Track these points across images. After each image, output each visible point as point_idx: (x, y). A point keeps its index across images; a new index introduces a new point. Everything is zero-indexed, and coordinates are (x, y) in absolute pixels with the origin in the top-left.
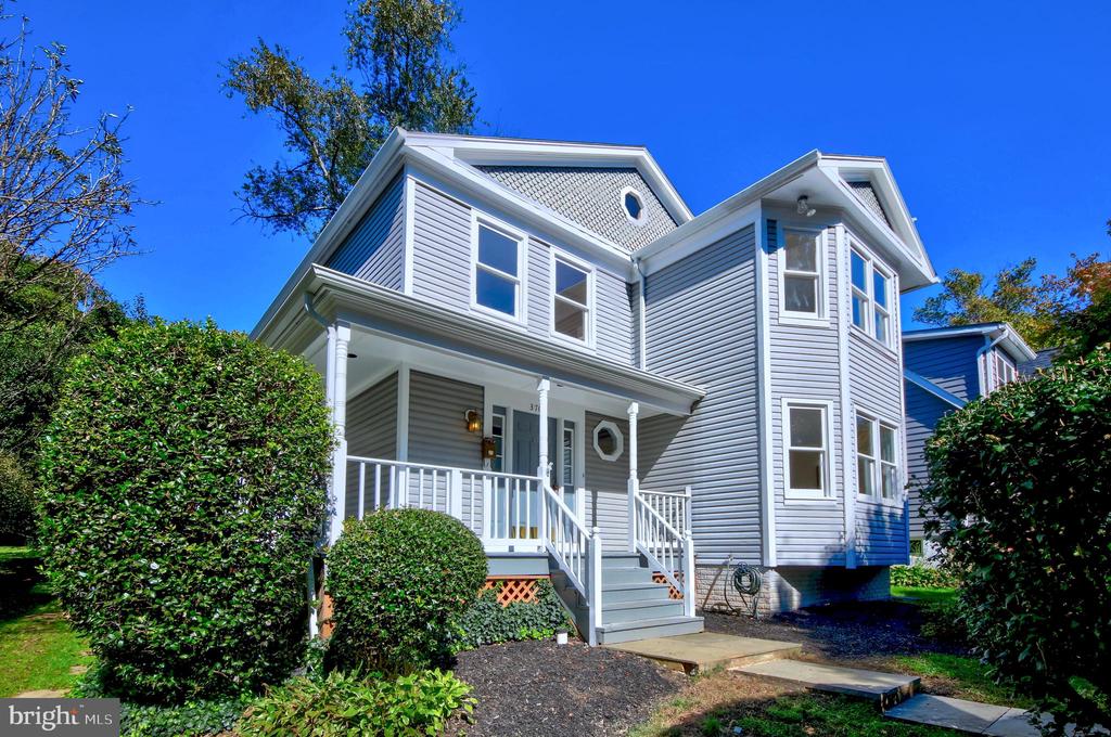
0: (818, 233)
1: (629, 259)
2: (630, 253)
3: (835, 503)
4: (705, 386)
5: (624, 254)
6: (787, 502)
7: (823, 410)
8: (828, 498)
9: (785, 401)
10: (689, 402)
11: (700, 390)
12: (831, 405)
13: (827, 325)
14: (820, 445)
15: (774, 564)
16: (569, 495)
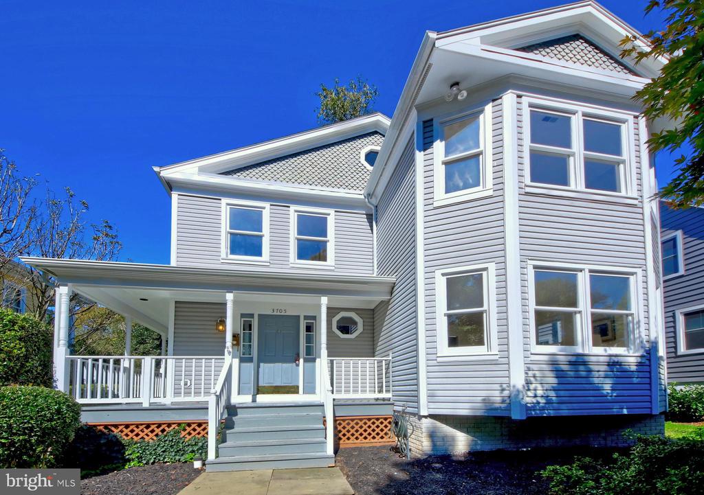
0: (482, 111)
1: (362, 197)
2: (362, 192)
3: (496, 357)
4: (395, 274)
5: (358, 194)
6: (439, 359)
7: (484, 273)
8: (489, 353)
9: (438, 273)
10: (388, 289)
11: (392, 279)
12: (492, 267)
13: (490, 193)
14: (482, 306)
15: (426, 414)
16: (309, 365)
